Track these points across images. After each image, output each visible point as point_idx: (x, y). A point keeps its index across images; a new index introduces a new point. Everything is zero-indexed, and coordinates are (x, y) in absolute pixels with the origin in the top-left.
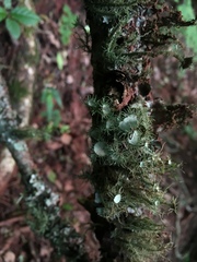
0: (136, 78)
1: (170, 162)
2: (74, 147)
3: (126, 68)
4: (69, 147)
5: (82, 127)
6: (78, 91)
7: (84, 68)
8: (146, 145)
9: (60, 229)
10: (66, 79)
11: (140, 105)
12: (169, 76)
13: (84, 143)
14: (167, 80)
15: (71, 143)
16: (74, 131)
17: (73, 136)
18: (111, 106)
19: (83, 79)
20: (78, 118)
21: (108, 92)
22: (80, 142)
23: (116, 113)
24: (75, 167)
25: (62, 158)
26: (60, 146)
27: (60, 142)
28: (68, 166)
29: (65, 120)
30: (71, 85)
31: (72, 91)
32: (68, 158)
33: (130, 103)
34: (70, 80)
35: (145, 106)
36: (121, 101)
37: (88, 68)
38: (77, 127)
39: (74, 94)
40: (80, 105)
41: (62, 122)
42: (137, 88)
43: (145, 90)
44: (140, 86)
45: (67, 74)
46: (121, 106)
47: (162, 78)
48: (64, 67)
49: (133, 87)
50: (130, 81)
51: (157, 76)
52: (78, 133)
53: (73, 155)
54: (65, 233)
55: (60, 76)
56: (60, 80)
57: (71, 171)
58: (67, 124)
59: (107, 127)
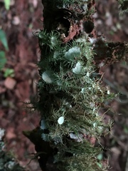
0: (81, 17)
1: (108, 93)
2: (17, 92)
3: (73, 7)
4: (12, 92)
5: (28, 71)
6: (25, 33)
7: (32, 9)
8: (88, 74)
9: (5, 163)
10: (12, 20)
11: (84, 40)
12: (122, 22)
13: (28, 89)
14: (119, 26)
15: (15, 87)
16: (19, 75)
17: (18, 80)
18: (59, 38)
19: (30, 21)
20: (23, 62)
21: (56, 27)
22: (24, 87)
23: (63, 45)
24: (18, 113)
25: (5, 103)
26: (4, 90)
27: (4, 86)
28: (11, 113)
29: (10, 63)
30: (18, 26)
31: (18, 33)
32: (11, 104)
33: (75, 37)
34: (17, 21)
35: (88, 41)
36: (67, 35)
37: (36, 9)
38: (22, 71)
39: (21, 36)
40: (26, 48)
41: (6, 66)
42: (82, 26)
43: (89, 28)
44: (84, 25)
45: (14, 15)
46: (67, 39)
47: (115, 25)
48: (11, 7)
49: (78, 24)
50: (75, 18)
51: (109, 22)
52: (23, 78)
53: (17, 100)
54: (9, 166)
55: (6, 16)
56: (6, 20)
57: (14, 118)
58: (12, 67)
59: (55, 57)
